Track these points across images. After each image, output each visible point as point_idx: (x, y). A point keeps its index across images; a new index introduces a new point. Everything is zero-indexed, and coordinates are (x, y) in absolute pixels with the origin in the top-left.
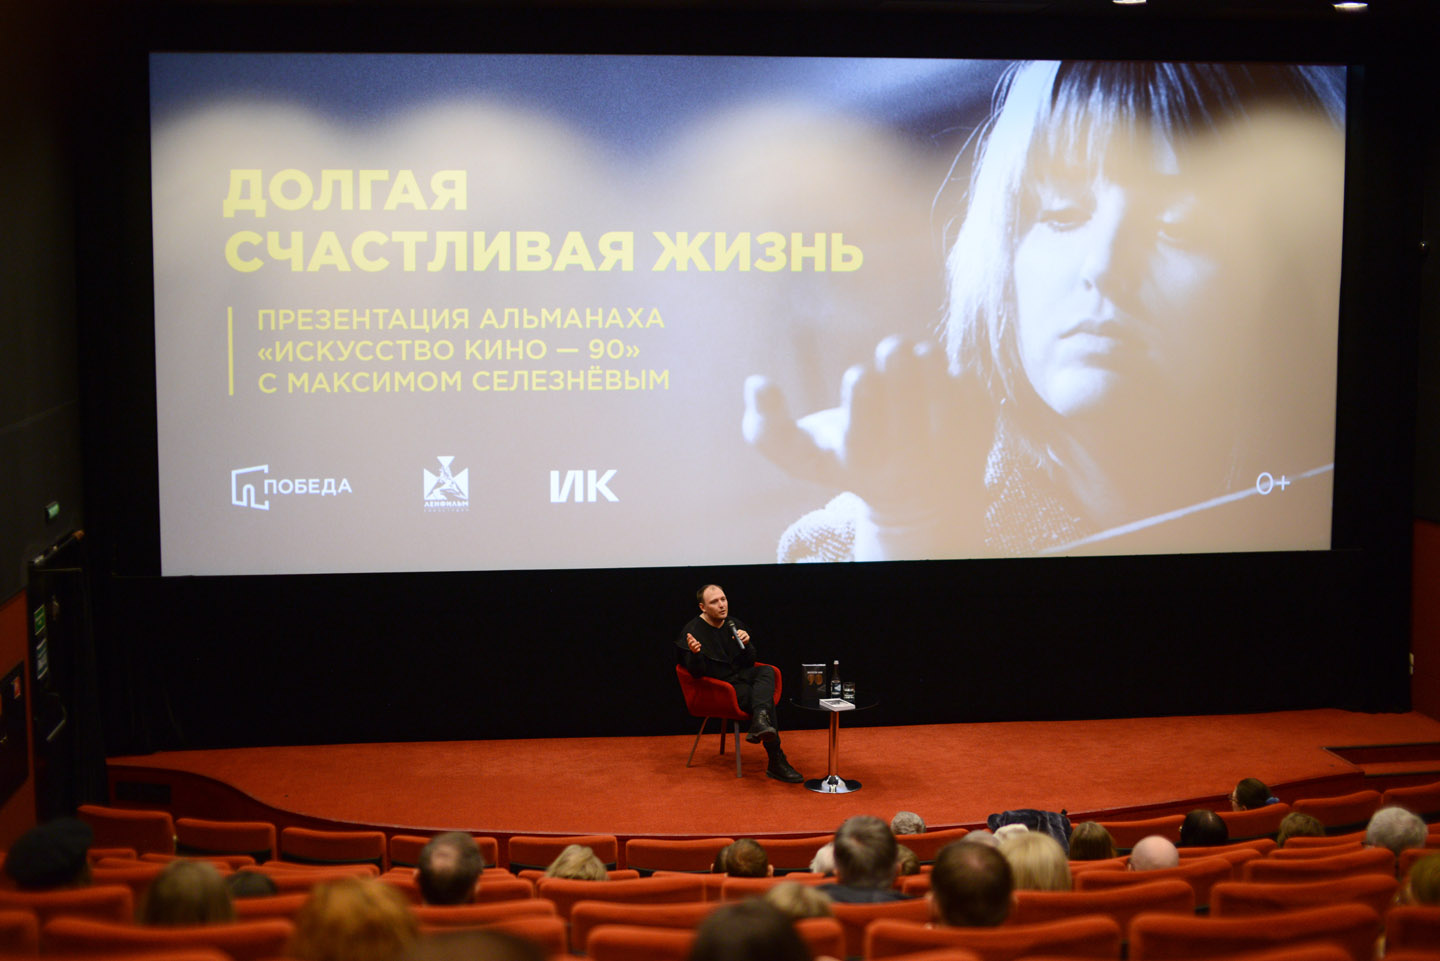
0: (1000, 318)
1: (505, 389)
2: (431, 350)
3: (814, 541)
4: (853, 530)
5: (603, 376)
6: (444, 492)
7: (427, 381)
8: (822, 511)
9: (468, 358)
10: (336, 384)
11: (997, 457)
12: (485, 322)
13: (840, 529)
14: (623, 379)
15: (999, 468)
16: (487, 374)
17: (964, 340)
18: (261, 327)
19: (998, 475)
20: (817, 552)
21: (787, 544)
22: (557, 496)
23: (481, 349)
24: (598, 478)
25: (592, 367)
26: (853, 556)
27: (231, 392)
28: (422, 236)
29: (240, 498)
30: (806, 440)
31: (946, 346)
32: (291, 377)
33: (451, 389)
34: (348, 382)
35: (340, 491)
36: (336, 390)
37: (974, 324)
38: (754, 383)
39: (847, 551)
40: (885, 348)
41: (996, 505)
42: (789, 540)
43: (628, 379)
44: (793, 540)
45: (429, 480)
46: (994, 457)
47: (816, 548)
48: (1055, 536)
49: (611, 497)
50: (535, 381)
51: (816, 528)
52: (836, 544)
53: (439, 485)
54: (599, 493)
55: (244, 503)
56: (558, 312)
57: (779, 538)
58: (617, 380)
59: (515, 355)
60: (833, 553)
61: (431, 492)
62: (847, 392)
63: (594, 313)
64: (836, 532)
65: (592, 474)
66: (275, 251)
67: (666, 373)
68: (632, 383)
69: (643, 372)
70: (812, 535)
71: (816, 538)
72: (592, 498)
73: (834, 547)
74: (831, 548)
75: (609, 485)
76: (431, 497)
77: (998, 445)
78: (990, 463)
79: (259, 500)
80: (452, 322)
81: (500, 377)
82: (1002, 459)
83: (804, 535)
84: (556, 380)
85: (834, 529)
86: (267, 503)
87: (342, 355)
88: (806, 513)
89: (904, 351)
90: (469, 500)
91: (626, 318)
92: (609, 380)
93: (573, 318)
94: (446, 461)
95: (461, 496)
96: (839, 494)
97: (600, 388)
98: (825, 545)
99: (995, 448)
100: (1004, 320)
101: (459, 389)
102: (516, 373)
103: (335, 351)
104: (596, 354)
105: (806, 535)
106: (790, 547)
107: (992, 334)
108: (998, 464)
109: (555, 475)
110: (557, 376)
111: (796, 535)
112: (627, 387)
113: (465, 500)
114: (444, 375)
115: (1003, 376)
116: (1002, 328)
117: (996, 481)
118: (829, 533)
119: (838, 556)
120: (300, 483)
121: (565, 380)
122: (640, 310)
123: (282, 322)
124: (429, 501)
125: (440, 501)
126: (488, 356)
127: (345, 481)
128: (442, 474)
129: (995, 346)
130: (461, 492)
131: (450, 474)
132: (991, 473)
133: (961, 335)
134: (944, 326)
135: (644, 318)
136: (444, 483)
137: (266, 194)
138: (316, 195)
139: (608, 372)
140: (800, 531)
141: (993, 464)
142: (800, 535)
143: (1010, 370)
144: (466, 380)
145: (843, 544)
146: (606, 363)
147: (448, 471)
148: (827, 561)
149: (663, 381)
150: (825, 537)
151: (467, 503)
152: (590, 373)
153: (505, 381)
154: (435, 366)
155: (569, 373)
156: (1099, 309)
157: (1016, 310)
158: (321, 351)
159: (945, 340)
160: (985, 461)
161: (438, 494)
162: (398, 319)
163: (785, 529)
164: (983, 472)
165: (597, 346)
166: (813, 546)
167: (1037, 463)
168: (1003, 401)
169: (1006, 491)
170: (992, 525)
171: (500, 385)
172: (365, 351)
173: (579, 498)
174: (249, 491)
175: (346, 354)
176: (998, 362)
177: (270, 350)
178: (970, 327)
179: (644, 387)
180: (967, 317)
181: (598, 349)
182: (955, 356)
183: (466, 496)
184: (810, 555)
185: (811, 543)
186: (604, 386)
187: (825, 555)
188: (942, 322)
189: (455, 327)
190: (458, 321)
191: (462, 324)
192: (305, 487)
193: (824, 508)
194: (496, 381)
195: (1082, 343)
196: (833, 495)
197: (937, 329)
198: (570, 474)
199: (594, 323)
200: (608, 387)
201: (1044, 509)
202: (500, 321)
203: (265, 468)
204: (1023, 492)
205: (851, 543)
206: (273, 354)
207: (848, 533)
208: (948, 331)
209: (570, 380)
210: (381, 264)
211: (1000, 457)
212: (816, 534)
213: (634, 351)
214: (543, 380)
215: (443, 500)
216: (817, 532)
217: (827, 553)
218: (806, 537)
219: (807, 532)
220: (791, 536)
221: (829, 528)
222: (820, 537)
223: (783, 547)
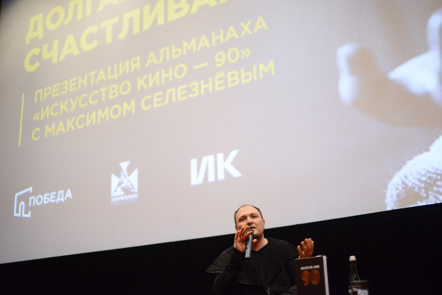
1: (161, 105)
2: (118, 90)
3: (423, 185)
5: (225, 78)
6: (124, 189)
7: (116, 112)
8: (426, 154)
9: (139, 89)
10: (68, 126)
12: (149, 62)
14: (239, 76)
16: (150, 97)
18: (36, 101)
20: (427, 197)
21: (395, 193)
22: (196, 180)
23: (147, 81)
24: (225, 158)
25: (218, 73)
27: (19, 145)
28: (115, 20)
29: (17, 212)
32: (47, 127)
33: (129, 113)
34: (74, 124)
35: (66, 198)
36: (68, 130)
38: (344, 52)
42: (397, 189)
43: (243, 74)
44: (400, 188)
47: (427, 193)
49: (235, 173)
50: (180, 94)
51: (423, 172)
53: (120, 184)
54: (226, 173)
55: (19, 215)
56: (194, 41)
57: (386, 188)
58: (235, 78)
59: (167, 79)
61: (116, 190)
63: (218, 34)
65: (220, 156)
66: (46, 56)
67: (271, 63)
68: (247, 78)
69: (255, 66)
70: (419, 180)
71: (425, 182)
72: (221, 177)
75: (234, 163)
76: (115, 194)
79: (26, 212)
80: (130, 67)
81: (158, 97)
83: (412, 181)
84: (194, 90)
86: (30, 212)
87: (71, 106)
88: (411, 158)
90: (138, 192)
91: (239, 30)
92: (229, 79)
93: (204, 42)
94: (124, 165)
95: (133, 190)
97: (224, 87)
98: (435, 188)
101: (133, 112)
102: (168, 92)
103: (69, 106)
104: (220, 63)
105: (413, 181)
106: (398, 195)
109: (194, 163)
110: (194, 87)
111: (403, 182)
112: (243, 82)
113: (136, 193)
114: (125, 105)
118: (438, 174)
120: (47, 196)
121: (199, 88)
122: (249, 22)
123: (46, 95)
124: (114, 198)
125: (120, 196)
126: (151, 84)
127: (69, 191)
128: (122, 176)
130: (133, 187)
131: (127, 175)
135: (252, 27)
136: (123, 182)
137: (44, 25)
138: (66, 17)
139: (229, 74)
140: (406, 177)
142: (407, 181)
144: (138, 106)
146: (227, 67)
147: (126, 173)
149: (270, 71)
151: (137, 195)
152: (216, 78)
153: (161, 99)
154: (120, 100)
155: (202, 81)
158: (63, 107)
161: (120, 192)
162: (102, 76)
163: (391, 177)
165: (220, 57)
166: (423, 191)
171: (158, 103)
172: (85, 100)
173: (211, 179)
174: (22, 206)
175: (74, 105)
177: (39, 114)
181: (221, 58)
183: (136, 190)
185: (420, 188)
186: (227, 86)
189: (132, 70)
190: (134, 66)
191: (136, 68)
192: (48, 198)
193: (428, 150)
194: (155, 100)
198: (205, 160)
199: (218, 41)
200: (230, 85)
202: (158, 58)
203: (30, 189)
206: (40, 116)
209: (203, 87)
210: (95, 43)
212: (424, 179)
213: (247, 53)
214: (185, 92)
215: (123, 195)
216: (425, 176)
217: (438, 196)
218: (413, 183)
219: (414, 178)
220: (398, 184)
221: (437, 170)
222: (429, 181)
223: (391, 197)
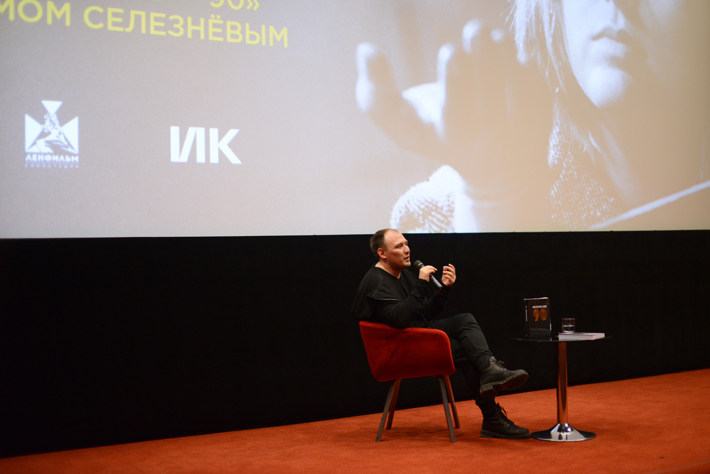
0: (551, 16)
1: (121, 29)
3: (421, 213)
4: (453, 203)
5: (224, 27)
6: (50, 144)
7: (30, 11)
8: (425, 183)
11: (556, 141)
13: (442, 202)
14: (243, 32)
15: (558, 149)
16: (101, 10)
17: (527, 31)
19: (558, 156)
20: (424, 225)
21: (398, 216)
22: (178, 155)
24: (221, 137)
25: (213, 16)
26: (453, 229)
30: (410, 112)
31: (514, 36)
33: (59, 23)
37: (534, 18)
38: (364, 50)
39: (449, 223)
40: (470, 31)
41: (558, 184)
42: (400, 212)
43: (248, 32)
44: (403, 212)
45: (32, 127)
46: (554, 140)
47: (424, 220)
48: (598, 214)
49: (234, 159)
50: (153, 24)
51: (422, 201)
52: (439, 216)
53: (43, 135)
54: (221, 154)
57: (391, 210)
58: (237, 32)
60: (437, 226)
61: (34, 144)
62: (442, 68)
64: (439, 205)
65: (214, 132)
67: (285, 31)
68: (253, 38)
69: (263, 27)
70: (419, 207)
71: (423, 210)
72: (214, 159)
73: (438, 220)
74: (435, 220)
75: (231, 145)
76: (34, 149)
77: (556, 130)
78: (551, 145)
81: (115, 15)
82: (560, 142)
83: (413, 207)
84: (175, 26)
85: (437, 202)
88: (414, 184)
89: (484, 34)
90: (80, 154)
92: (229, 32)
94: (52, 106)
95: (70, 150)
96: (440, 167)
97: (221, 39)
98: (430, 218)
99: (554, 132)
100: (554, 18)
102: (133, 13)
104: (216, 2)
106: (401, 218)
107: (546, 29)
108: (557, 146)
109: (175, 131)
110: (177, 22)
111: (406, 207)
112: (248, 42)
113: (75, 155)
114: (51, 6)
115: (556, 68)
116: (553, 25)
117: (556, 162)
118: (433, 205)
119: (441, 228)
121: (185, 26)
124: (32, 154)
125: (45, 154)
128: (48, 123)
129: (549, 41)
130: (69, 145)
131: (57, 123)
132: (553, 154)
133: (525, 27)
134: (512, 17)
136: (49, 133)
139: (229, 23)
140: (409, 202)
141: (554, 146)
142: (409, 206)
143: (560, 63)
145: (445, 217)
146: (227, 13)
147: (55, 118)
148: (433, 232)
149: (282, 40)
150: (431, 208)
151: (77, 159)
152: (211, 22)
153: (120, 20)
155: (190, 19)
156: (615, 20)
157: (561, 11)
159: (514, 30)
160: (548, 144)
161: (42, 146)
163: (396, 199)
164: (546, 153)
166: (421, 218)
167: (583, 147)
168: (557, 90)
169: (563, 171)
170: (556, 203)
171: (115, 24)
173: (201, 158)
176: (552, 57)
178: (531, 20)
179: (264, 43)
180: (528, 12)
182: (521, 45)
183: (76, 150)
184: (419, 228)
185: (419, 215)
186: (225, 38)
187: (431, 227)
188: (510, 13)
193: (428, 180)
194: (111, 19)
195: (605, 46)
196: (435, 168)
197: (507, 19)
198: (191, 131)
200: (229, 40)
201: (590, 189)
204: (575, 173)
205: (451, 216)
207: (449, 206)
208: (515, 22)
209: (191, 28)
211: (558, 140)
212: (422, 207)
213: (254, 5)
214: (162, 24)
215: (49, 154)
216: (423, 204)
217: (432, 225)
218: (414, 209)
219: (415, 204)
220: (402, 208)
221: (433, 200)
222: (426, 209)
223: (395, 219)
